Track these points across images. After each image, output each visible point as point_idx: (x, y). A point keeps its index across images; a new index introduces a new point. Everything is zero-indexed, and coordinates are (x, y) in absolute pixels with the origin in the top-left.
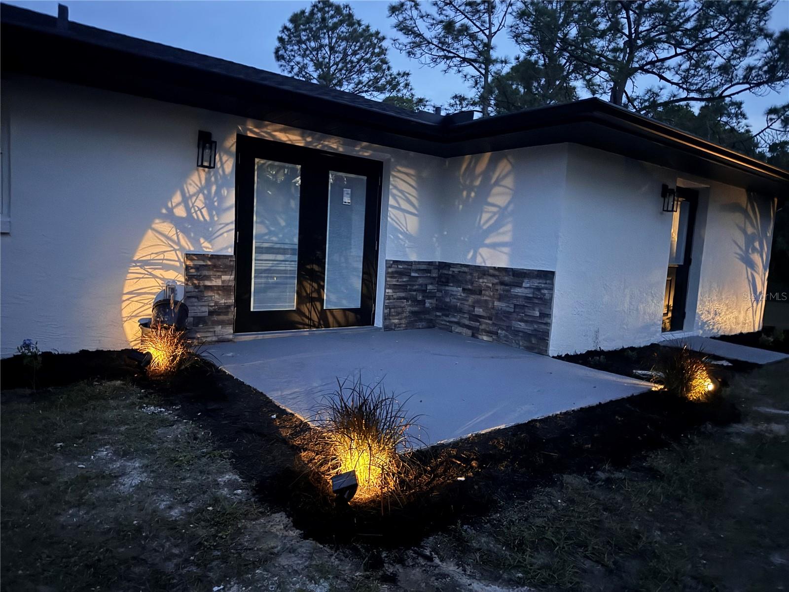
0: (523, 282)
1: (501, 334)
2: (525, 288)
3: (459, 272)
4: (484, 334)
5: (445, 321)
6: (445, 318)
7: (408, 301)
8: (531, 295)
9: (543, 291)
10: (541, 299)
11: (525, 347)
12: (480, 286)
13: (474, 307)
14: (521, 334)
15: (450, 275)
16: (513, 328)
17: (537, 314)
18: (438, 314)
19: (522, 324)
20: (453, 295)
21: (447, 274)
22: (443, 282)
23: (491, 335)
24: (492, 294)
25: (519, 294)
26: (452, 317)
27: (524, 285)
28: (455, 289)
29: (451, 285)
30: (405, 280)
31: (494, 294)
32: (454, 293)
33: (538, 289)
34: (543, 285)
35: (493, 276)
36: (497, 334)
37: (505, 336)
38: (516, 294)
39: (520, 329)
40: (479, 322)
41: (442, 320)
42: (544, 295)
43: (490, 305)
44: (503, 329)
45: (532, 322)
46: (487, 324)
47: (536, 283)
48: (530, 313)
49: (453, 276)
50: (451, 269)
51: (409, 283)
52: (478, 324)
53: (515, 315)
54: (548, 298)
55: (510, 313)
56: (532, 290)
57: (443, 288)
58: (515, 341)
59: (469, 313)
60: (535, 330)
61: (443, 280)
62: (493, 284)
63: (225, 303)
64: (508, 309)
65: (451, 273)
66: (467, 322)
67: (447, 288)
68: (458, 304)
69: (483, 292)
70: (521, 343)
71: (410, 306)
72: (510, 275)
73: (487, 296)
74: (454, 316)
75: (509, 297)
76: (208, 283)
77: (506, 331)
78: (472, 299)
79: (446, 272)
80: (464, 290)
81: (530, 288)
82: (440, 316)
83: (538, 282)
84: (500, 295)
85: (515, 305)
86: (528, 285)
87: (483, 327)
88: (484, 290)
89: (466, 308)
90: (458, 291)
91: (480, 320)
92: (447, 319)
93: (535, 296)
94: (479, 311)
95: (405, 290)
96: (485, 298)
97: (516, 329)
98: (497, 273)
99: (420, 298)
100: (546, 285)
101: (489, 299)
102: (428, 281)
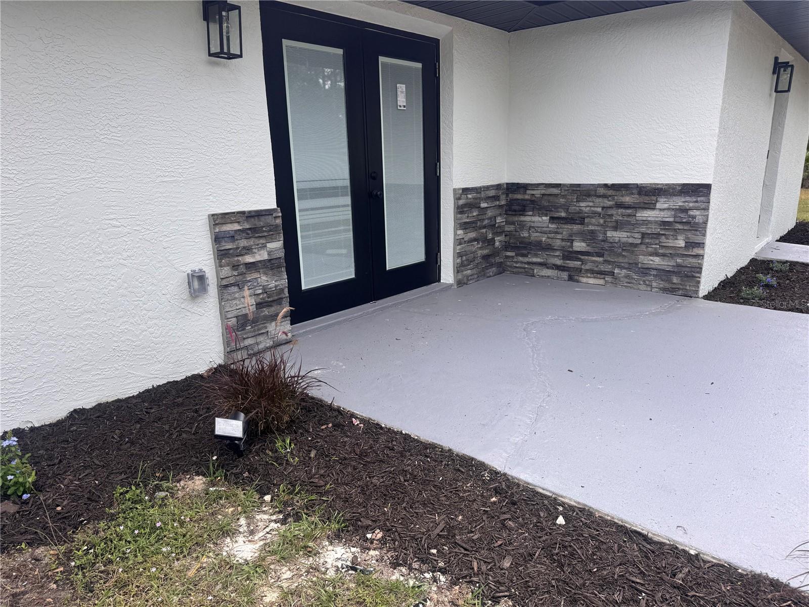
0: (657, 201)
1: (620, 274)
2: (660, 210)
3: (543, 195)
4: (589, 275)
5: (522, 262)
6: (521, 259)
7: (478, 243)
8: (671, 220)
9: (691, 213)
10: (688, 223)
11: (660, 289)
12: (580, 212)
13: (572, 241)
14: (654, 272)
15: (527, 200)
16: (640, 265)
17: (681, 243)
18: (509, 254)
19: (657, 260)
20: (533, 227)
21: (522, 200)
22: (515, 211)
23: (603, 276)
24: (602, 221)
25: (649, 219)
26: (533, 257)
27: (658, 206)
28: (536, 219)
29: (531, 213)
30: (475, 214)
31: (605, 222)
32: (536, 225)
33: (685, 210)
34: (691, 205)
35: (604, 196)
36: (612, 274)
37: (627, 276)
38: (644, 219)
39: (653, 266)
40: (580, 260)
41: (517, 262)
42: (694, 217)
43: (601, 237)
44: (621, 268)
45: (672, 256)
46: (594, 262)
47: (679, 202)
48: (671, 243)
49: (532, 202)
50: (529, 192)
51: (480, 217)
52: (579, 263)
53: (643, 247)
54: (701, 221)
55: (636, 245)
56: (673, 213)
57: (516, 219)
58: (644, 281)
59: (562, 249)
60: (679, 266)
61: (517, 208)
62: (603, 208)
63: (276, 286)
64: (631, 240)
65: (527, 197)
66: (559, 262)
67: (522, 218)
68: (544, 239)
69: (586, 220)
70: (654, 284)
71: (480, 248)
72: (632, 194)
73: (594, 225)
74: (536, 255)
75: (633, 225)
76: (249, 259)
77: (629, 269)
78: (567, 229)
79: (519, 196)
80: (553, 219)
81: (668, 209)
82: (512, 257)
83: (683, 200)
84: (617, 222)
85: (644, 235)
86: (666, 206)
87: (588, 266)
88: (588, 217)
89: (558, 243)
90: (541, 221)
91: (583, 257)
92: (526, 260)
93: (678, 220)
94: (579, 246)
95: (475, 229)
96: (591, 228)
97: (646, 266)
98: (610, 192)
99: (490, 236)
100: (697, 204)
101: (599, 228)
102: (498, 212)
